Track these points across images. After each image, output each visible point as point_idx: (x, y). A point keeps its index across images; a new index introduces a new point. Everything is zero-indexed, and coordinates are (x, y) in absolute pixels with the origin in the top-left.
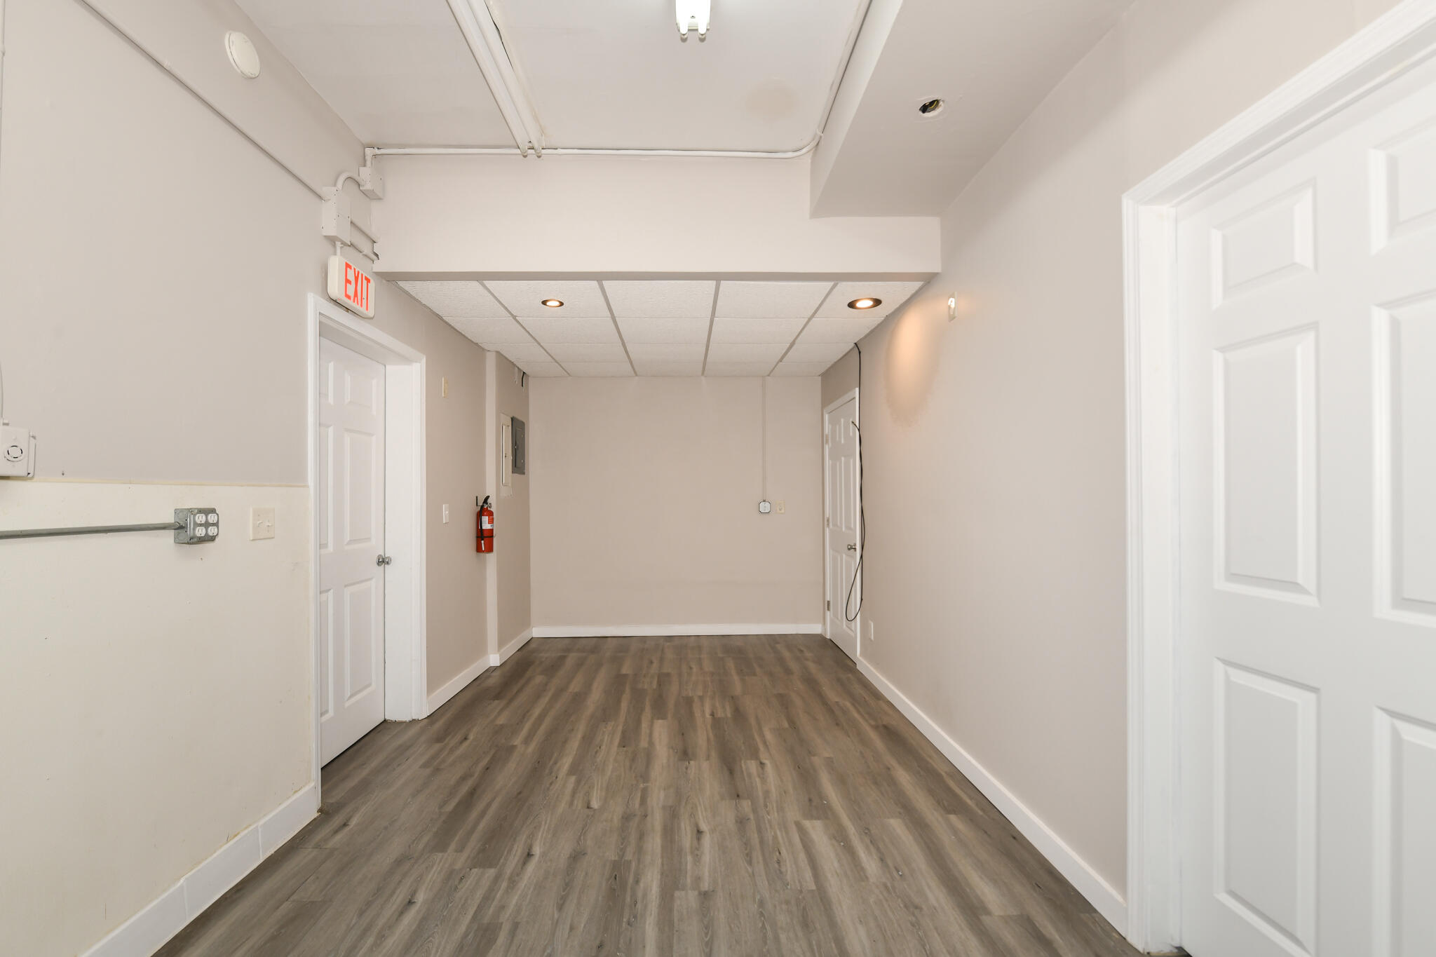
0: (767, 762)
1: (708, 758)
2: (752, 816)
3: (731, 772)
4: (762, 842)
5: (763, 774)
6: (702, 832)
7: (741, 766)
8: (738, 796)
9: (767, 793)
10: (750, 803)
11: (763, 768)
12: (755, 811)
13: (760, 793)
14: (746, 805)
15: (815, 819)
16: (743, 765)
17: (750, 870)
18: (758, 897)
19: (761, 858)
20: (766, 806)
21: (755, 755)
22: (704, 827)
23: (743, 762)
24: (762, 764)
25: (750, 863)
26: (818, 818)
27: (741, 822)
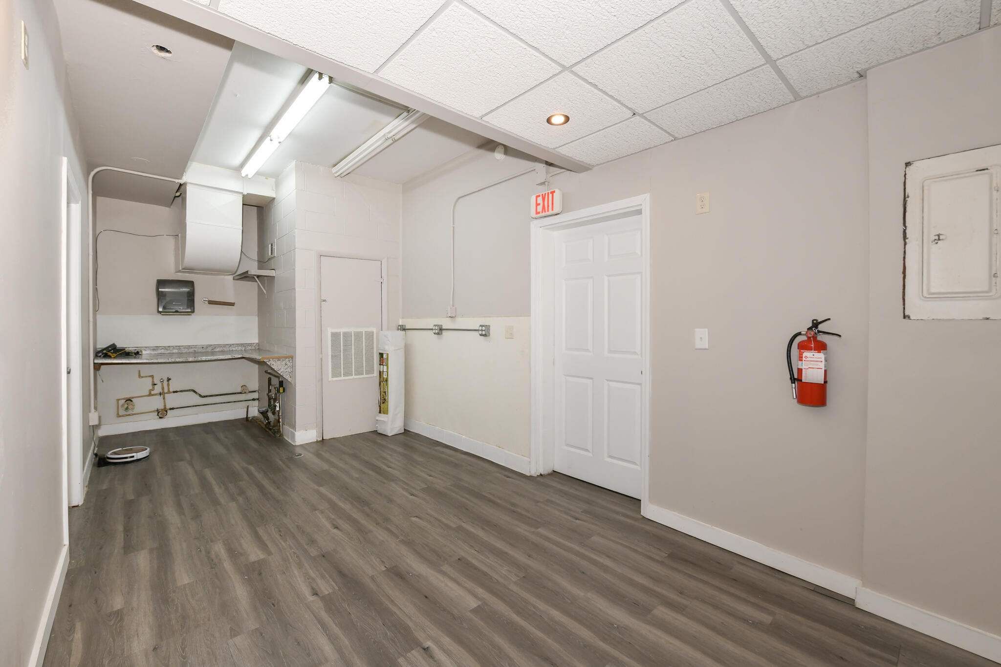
0: (311, 598)
1: (372, 578)
2: (306, 547)
3: (341, 574)
4: (294, 536)
5: (310, 583)
6: (335, 528)
7: (335, 582)
8: (324, 556)
9: (300, 565)
10: (312, 554)
11: (313, 589)
12: (305, 551)
13: (306, 565)
14: (314, 552)
15: (255, 561)
16: (334, 585)
17: (296, 524)
18: (288, 516)
19: (292, 530)
20: (297, 557)
21: (328, 602)
22: (335, 531)
23: (337, 588)
24: (315, 593)
25: (297, 526)
26: (254, 563)
27: (312, 542)
